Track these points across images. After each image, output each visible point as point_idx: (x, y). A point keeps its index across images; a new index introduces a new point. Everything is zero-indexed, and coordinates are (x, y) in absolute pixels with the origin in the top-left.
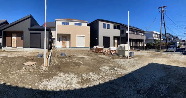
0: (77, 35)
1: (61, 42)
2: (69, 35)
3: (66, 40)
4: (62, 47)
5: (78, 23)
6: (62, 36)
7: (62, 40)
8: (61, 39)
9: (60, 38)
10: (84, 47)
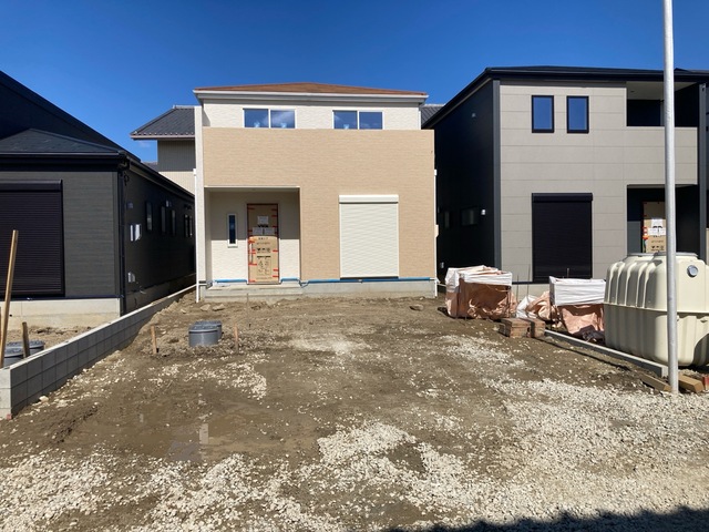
0: (343, 197)
1: (242, 244)
2: (293, 196)
3: (277, 234)
4: (251, 282)
5: (360, 109)
6: (250, 206)
7: (249, 234)
8: (241, 225)
9: (232, 220)
10: (395, 279)
